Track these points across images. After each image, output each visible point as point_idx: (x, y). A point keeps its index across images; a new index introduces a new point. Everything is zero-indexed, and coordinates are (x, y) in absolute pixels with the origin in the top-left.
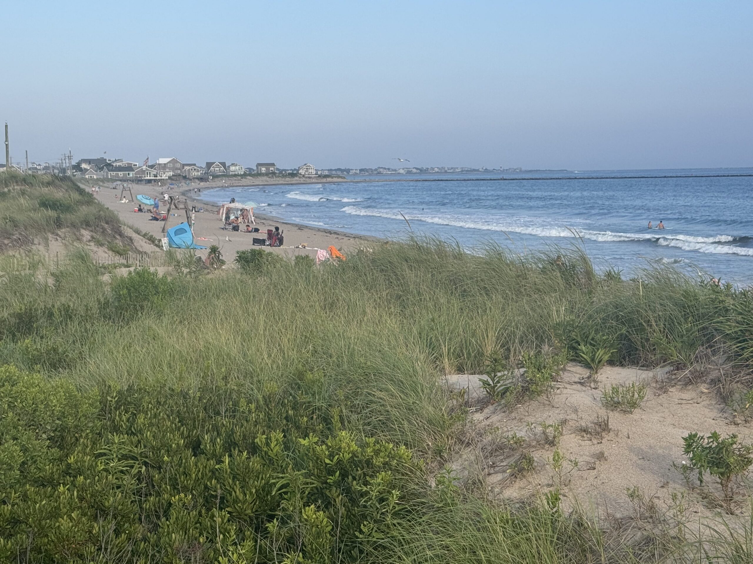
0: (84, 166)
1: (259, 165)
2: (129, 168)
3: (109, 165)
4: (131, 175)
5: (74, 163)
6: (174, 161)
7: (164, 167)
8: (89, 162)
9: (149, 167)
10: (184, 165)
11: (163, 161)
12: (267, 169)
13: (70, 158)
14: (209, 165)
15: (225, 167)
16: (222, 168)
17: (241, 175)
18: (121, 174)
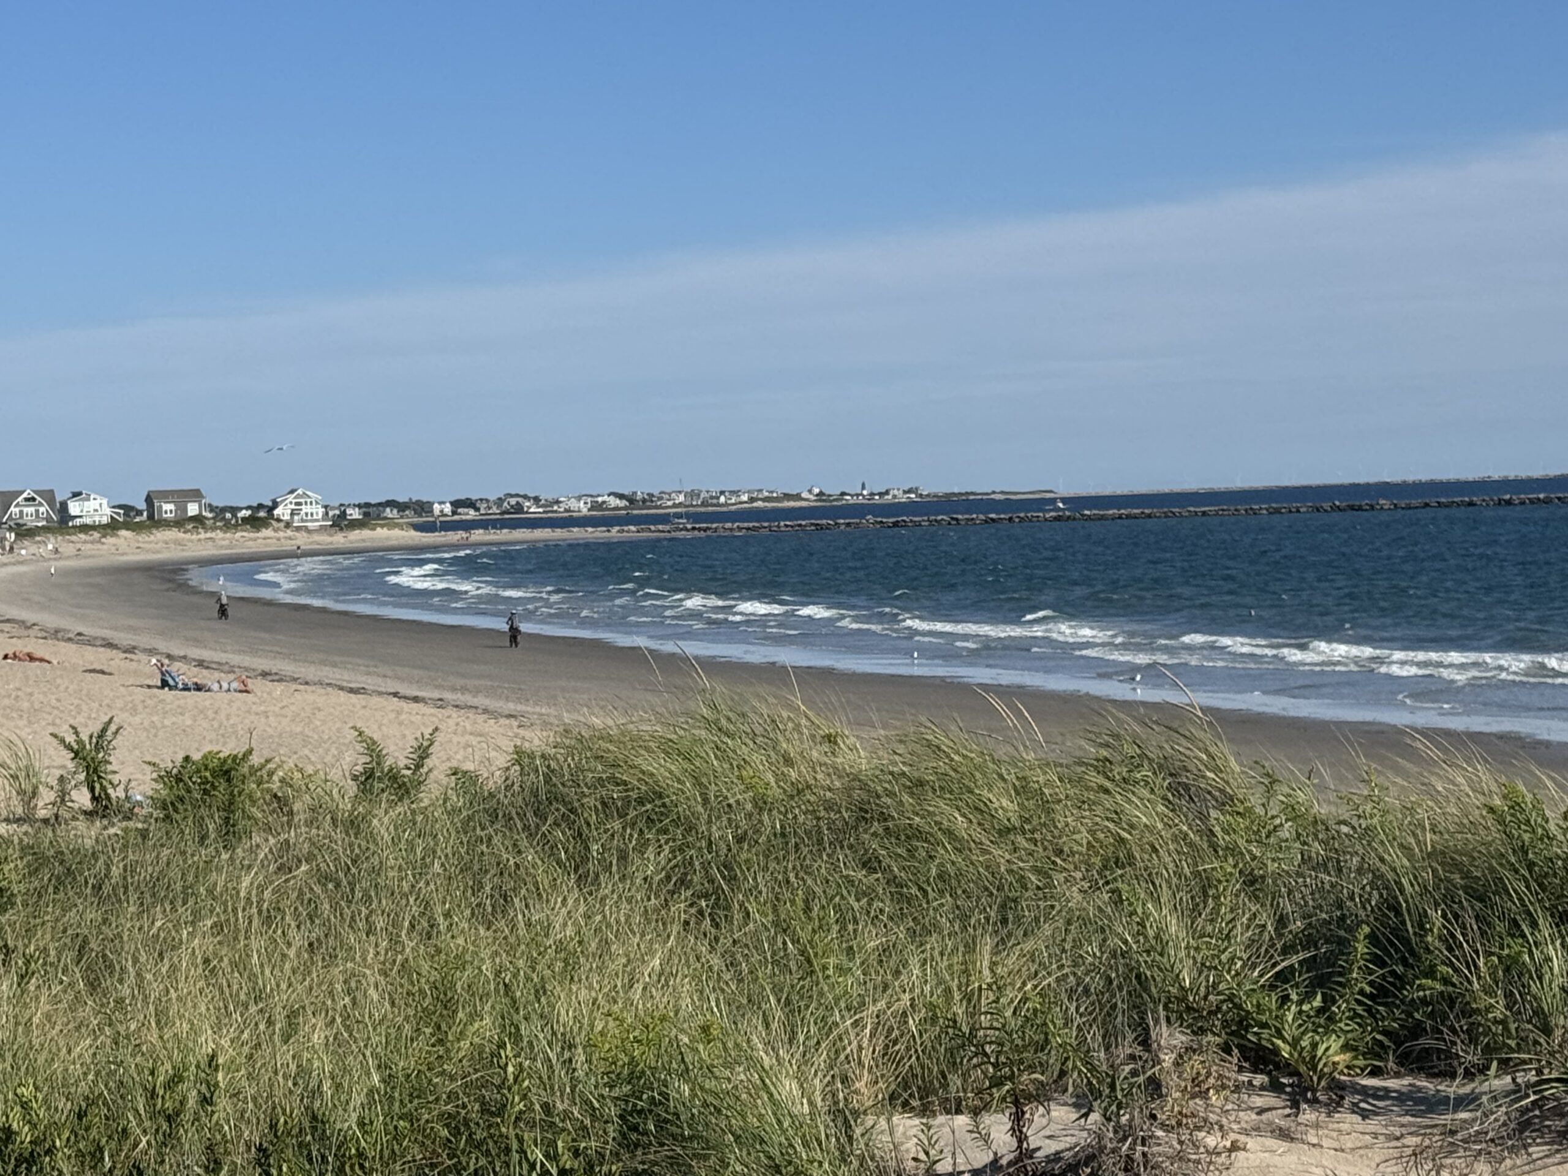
1: (153, 496)
12: (180, 507)
15: (51, 503)
16: (45, 508)
17: (101, 527)
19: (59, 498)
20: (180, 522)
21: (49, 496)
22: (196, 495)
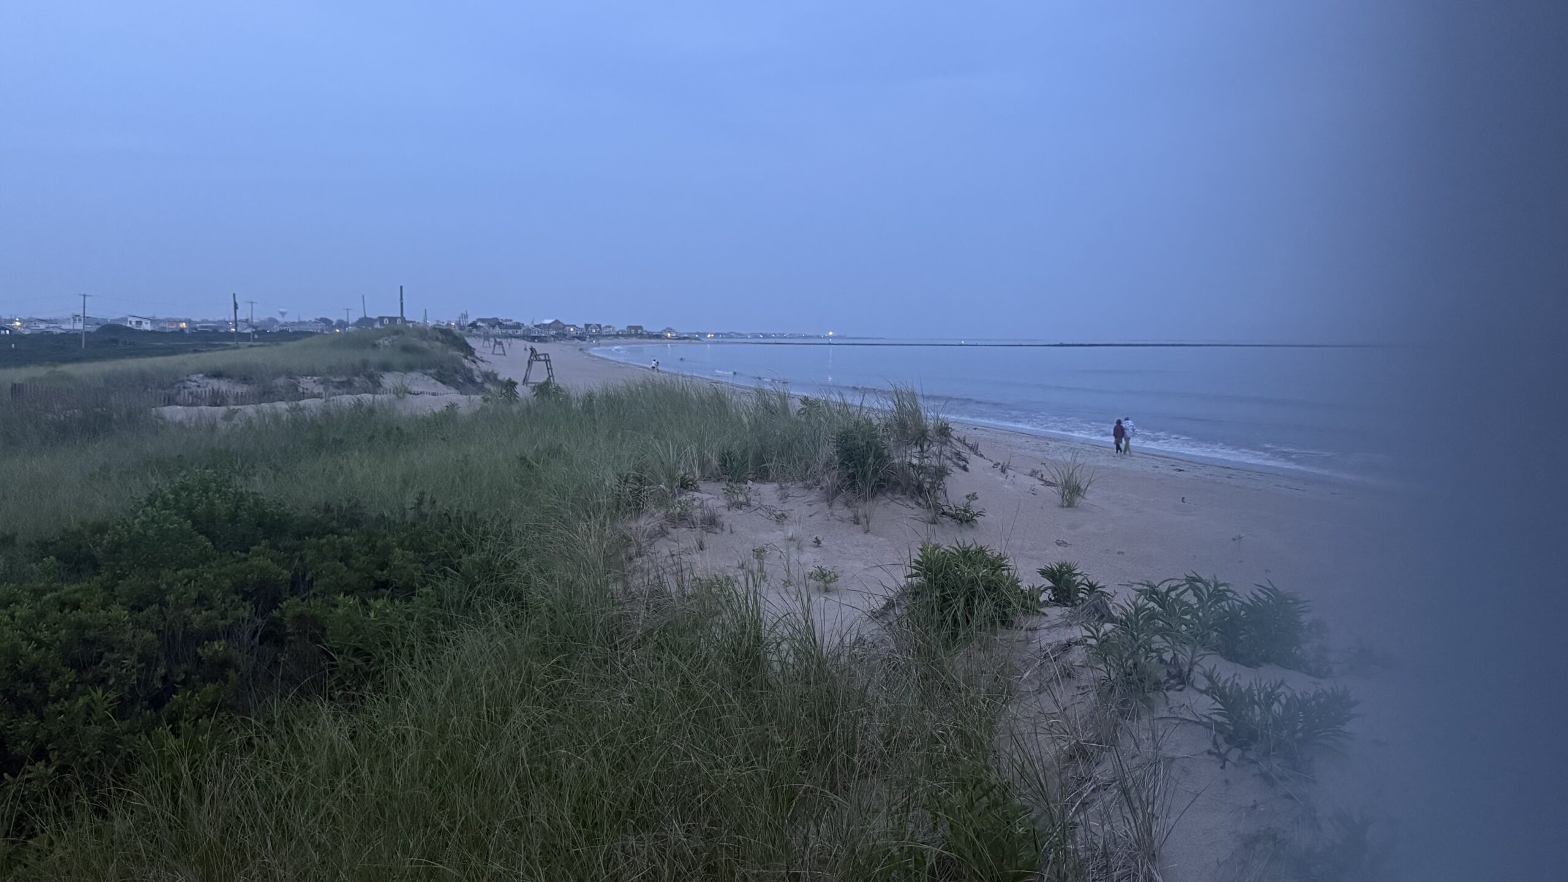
0: (479, 324)
1: (630, 327)
2: (518, 326)
3: (500, 324)
4: (519, 333)
5: (470, 321)
6: (557, 322)
7: (548, 326)
8: (483, 320)
9: (535, 326)
10: (565, 326)
11: (548, 321)
12: (636, 331)
13: (466, 316)
14: (587, 326)
15: (600, 328)
16: (598, 330)
17: (614, 335)
18: (510, 332)
19: (602, 326)
20: (636, 335)
21: (599, 326)
22: (641, 327)
